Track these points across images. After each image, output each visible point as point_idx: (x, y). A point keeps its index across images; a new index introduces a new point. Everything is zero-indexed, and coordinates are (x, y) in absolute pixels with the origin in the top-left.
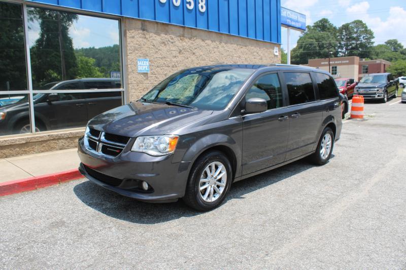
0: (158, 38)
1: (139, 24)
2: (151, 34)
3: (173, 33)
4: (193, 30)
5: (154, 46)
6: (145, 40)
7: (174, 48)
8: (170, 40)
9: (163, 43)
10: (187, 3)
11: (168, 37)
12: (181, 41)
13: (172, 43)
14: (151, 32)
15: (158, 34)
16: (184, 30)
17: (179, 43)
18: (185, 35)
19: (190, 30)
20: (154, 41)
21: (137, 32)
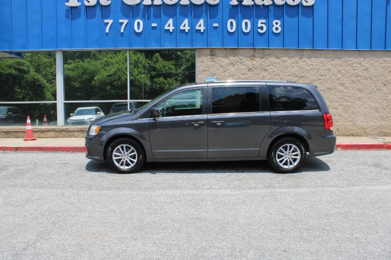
0: (227, 61)
1: (208, 52)
2: (219, 58)
3: (242, 55)
4: (265, 50)
5: (222, 67)
6: (213, 63)
7: (243, 67)
8: (239, 60)
9: (232, 63)
10: (259, 28)
11: (236, 58)
12: (250, 61)
13: (241, 63)
14: (220, 57)
15: (226, 57)
16: (255, 51)
17: (248, 62)
18: (256, 56)
19: (261, 51)
20: (221, 63)
21: (206, 58)
